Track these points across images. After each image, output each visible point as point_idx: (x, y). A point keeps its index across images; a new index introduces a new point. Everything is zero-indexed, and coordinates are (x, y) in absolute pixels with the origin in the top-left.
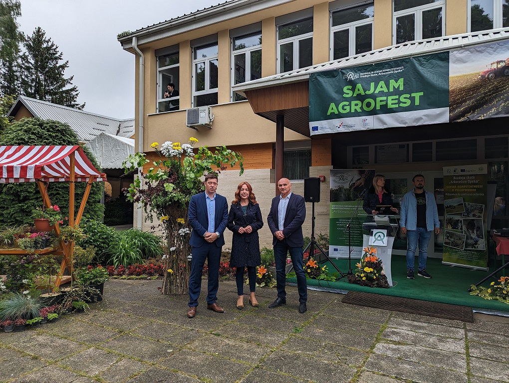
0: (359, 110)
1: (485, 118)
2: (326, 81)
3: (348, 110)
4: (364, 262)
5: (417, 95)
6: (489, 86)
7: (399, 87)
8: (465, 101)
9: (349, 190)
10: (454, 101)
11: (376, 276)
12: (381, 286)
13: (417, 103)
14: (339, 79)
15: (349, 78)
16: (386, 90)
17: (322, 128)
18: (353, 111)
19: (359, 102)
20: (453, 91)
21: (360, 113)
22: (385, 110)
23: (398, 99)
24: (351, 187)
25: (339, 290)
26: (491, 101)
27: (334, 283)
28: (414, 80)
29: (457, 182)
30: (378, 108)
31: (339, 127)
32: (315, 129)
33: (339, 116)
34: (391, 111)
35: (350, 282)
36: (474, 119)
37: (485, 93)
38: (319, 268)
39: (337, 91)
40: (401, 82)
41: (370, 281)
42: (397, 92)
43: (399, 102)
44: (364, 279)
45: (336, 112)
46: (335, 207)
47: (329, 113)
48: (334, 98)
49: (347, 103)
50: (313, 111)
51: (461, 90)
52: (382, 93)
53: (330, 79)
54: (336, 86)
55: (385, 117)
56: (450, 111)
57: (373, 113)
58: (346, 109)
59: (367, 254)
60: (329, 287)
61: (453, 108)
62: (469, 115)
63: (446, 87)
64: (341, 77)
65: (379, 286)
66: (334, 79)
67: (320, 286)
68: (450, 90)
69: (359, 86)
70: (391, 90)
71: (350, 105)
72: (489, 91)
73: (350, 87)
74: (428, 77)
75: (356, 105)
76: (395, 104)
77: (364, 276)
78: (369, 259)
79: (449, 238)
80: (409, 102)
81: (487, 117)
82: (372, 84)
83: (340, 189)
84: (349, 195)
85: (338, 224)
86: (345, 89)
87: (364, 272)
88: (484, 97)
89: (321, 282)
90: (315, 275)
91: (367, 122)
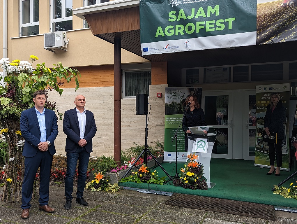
0: (182, 33)
1: (286, 41)
2: (154, 7)
3: (173, 34)
4: (187, 167)
5: (230, 21)
6: (290, 12)
7: (215, 13)
8: (270, 26)
9: (180, 105)
10: (261, 26)
11: (197, 179)
12: (200, 188)
13: (230, 27)
14: (165, 5)
15: (173, 4)
16: (204, 16)
17: (151, 49)
18: (177, 34)
19: (182, 26)
20: (260, 17)
21: (183, 36)
22: (204, 33)
23: (215, 24)
24: (182, 102)
25: (165, 192)
26: (291, 26)
27: (162, 186)
28: (227, 6)
29: (266, 98)
30: (198, 31)
31: (165, 49)
32: (146, 50)
33: (166, 38)
34: (209, 34)
35: (175, 185)
36: (277, 42)
37: (286, 19)
38: (150, 173)
39: (163, 16)
40: (217, 8)
41: (191, 184)
42: (214, 17)
43: (216, 26)
44: (187, 182)
45: (163, 35)
46: (169, 119)
47: (157, 36)
48: (161, 22)
49: (172, 27)
50: (143, 33)
51: (267, 16)
52: (201, 19)
53: (157, 4)
54: (162, 11)
55: (203, 39)
56: (257, 35)
57: (194, 35)
58: (171, 32)
59: (190, 160)
60: (157, 189)
61: (260, 32)
62: (273, 39)
63: (254, 13)
64: (167, 3)
65: (199, 188)
66: (161, 5)
67: (149, 189)
68: (258, 16)
69: (182, 11)
70: (209, 15)
71: (174, 28)
72: (290, 17)
73: (174, 12)
74: (239, 4)
75: (180, 28)
76: (212, 28)
77: (187, 180)
78: (191, 165)
79: (260, 144)
80: (223, 27)
81: (288, 40)
82: (193, 10)
83: (174, 104)
84: (180, 109)
85: (172, 133)
86: (170, 14)
87: (187, 176)
88: (285, 23)
89: (150, 185)
90: (146, 180)
91: (189, 44)
